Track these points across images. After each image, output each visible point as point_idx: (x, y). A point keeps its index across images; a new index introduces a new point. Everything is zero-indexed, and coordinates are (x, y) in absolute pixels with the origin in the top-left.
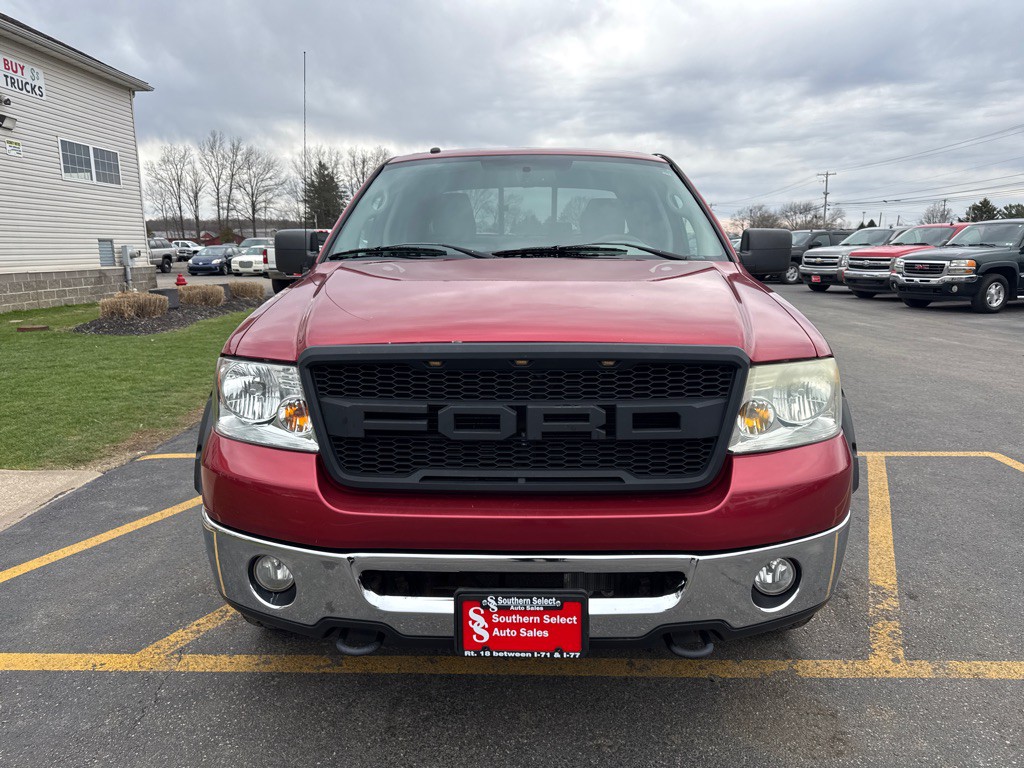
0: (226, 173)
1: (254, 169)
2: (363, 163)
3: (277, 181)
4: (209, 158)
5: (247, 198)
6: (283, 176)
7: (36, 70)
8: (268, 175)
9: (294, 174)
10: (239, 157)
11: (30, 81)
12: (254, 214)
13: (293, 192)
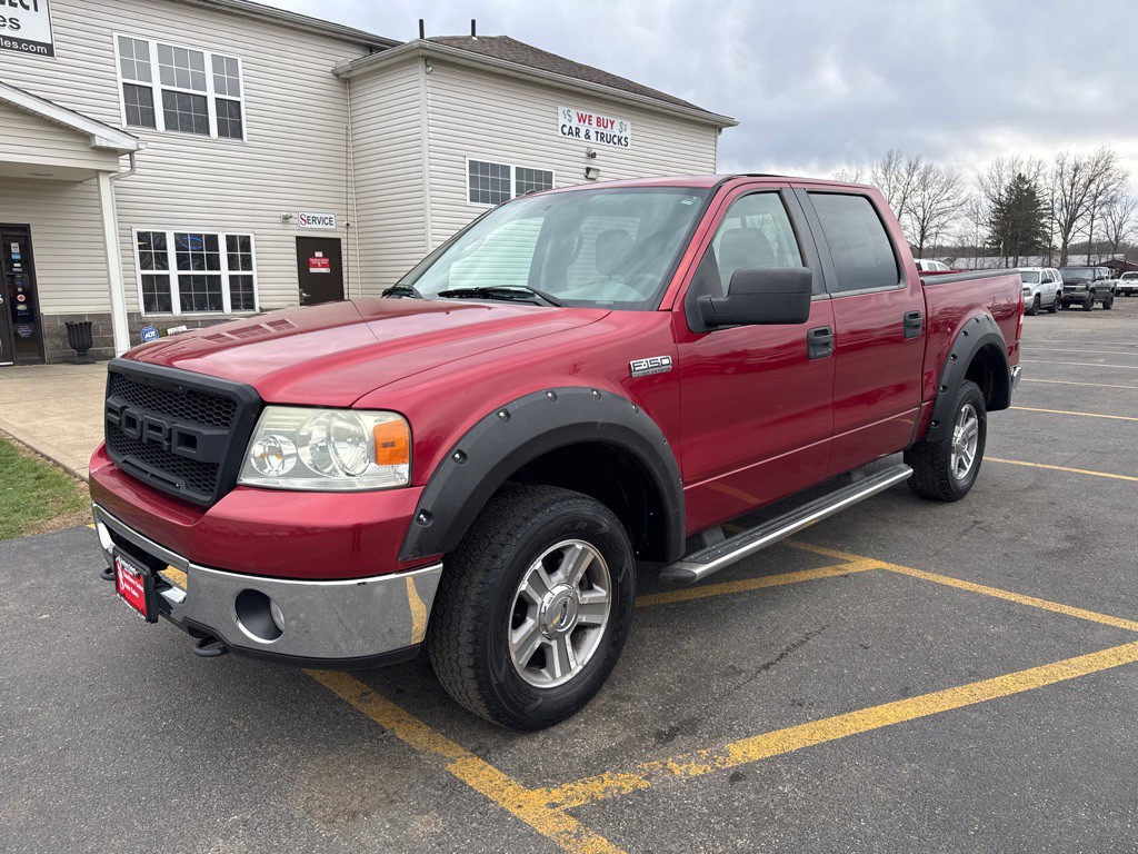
0: (900, 195)
1: (930, 190)
2: (1075, 170)
3: (955, 201)
4: (881, 182)
5: (916, 223)
6: (963, 196)
7: (625, 123)
8: (947, 196)
9: (978, 193)
10: (915, 178)
11: (618, 134)
12: (922, 241)
13: (973, 214)
